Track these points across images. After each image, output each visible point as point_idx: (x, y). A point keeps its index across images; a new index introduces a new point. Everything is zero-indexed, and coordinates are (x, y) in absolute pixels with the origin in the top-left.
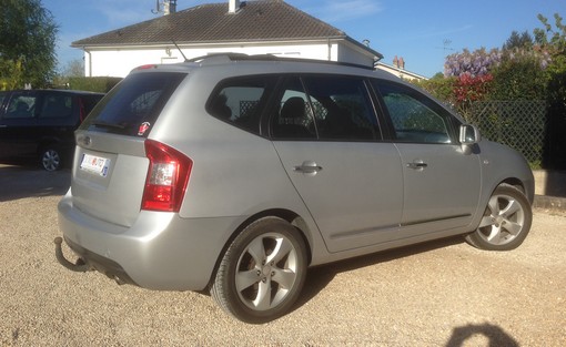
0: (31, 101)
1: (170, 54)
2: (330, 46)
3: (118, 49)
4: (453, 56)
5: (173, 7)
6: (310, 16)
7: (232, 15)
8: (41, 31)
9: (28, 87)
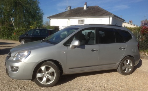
0: (39, 31)
1: (69, 20)
2: (110, 18)
3: (57, 19)
4: (143, 21)
5: (70, 8)
6: (105, 10)
7: (85, 10)
8: (40, 14)
9: (38, 28)
